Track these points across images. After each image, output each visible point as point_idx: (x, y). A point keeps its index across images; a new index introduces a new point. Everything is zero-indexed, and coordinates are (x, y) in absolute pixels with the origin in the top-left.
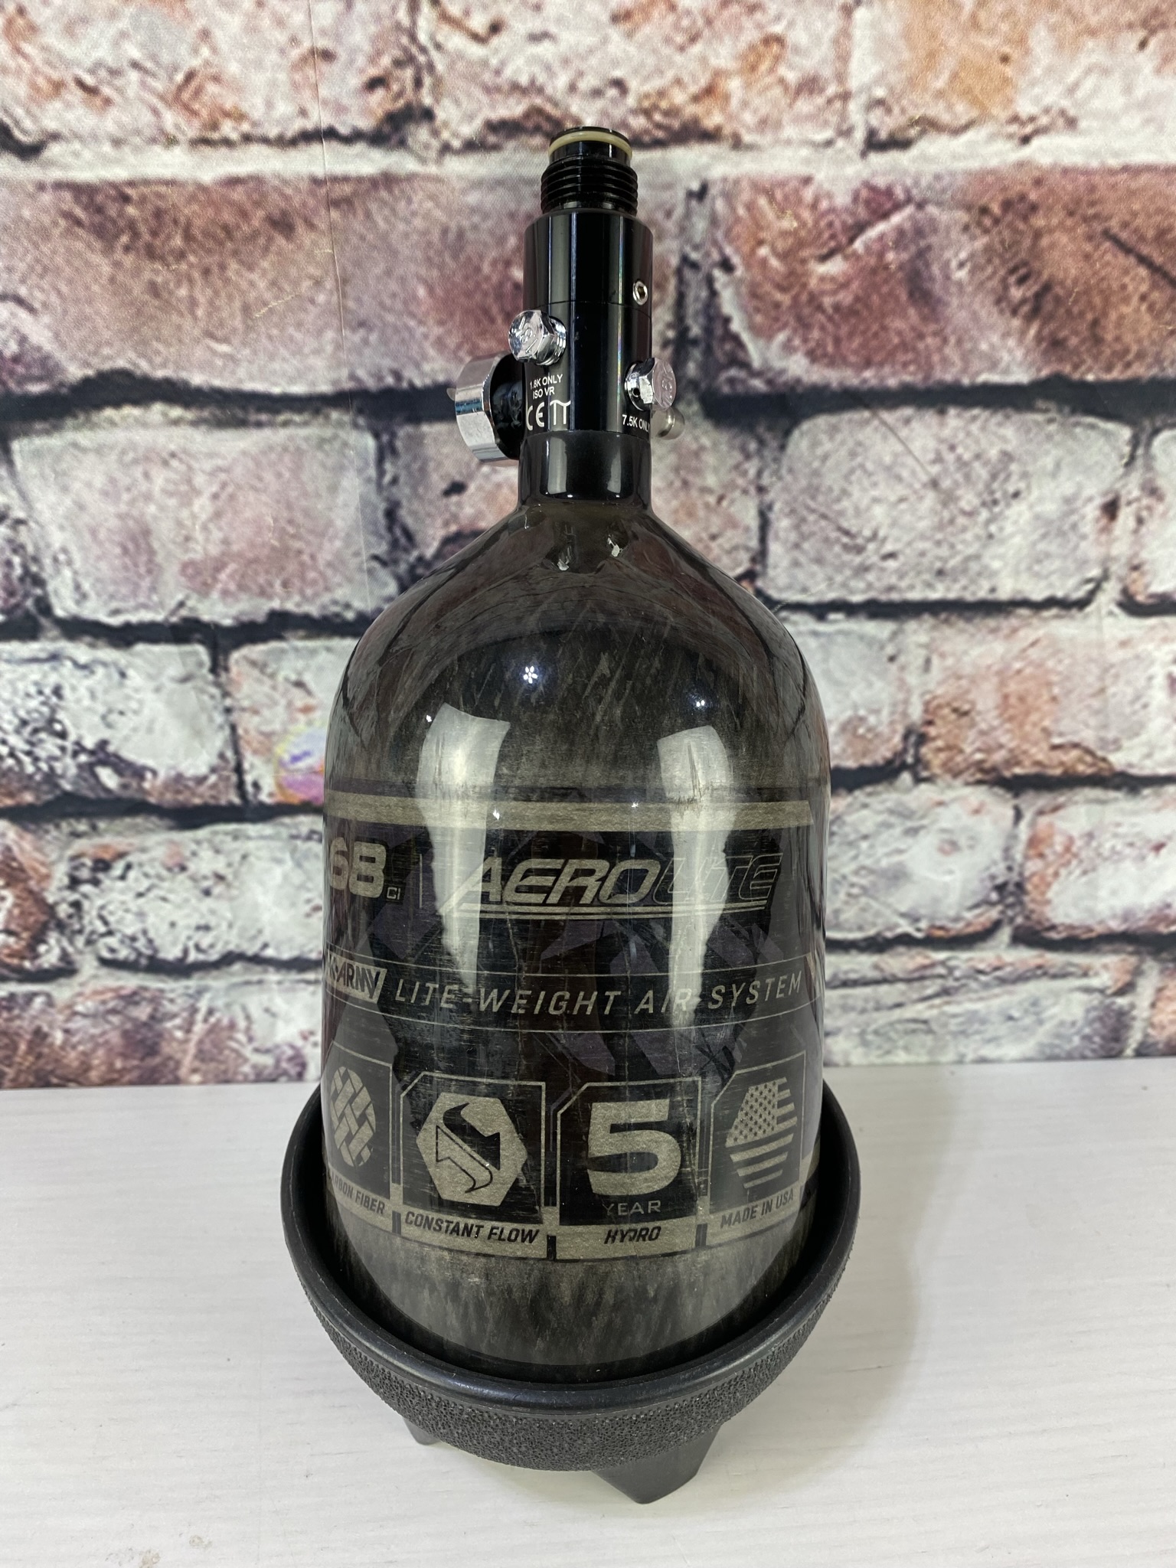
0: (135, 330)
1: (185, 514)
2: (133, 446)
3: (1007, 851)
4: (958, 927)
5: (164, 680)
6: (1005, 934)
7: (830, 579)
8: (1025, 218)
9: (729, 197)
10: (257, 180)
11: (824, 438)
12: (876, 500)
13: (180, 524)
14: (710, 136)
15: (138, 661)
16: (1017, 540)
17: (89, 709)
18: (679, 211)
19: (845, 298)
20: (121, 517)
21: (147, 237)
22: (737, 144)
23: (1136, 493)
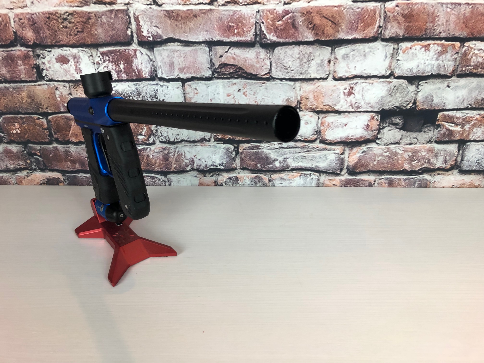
0: (173, 31)
1: (179, 60)
2: (172, 49)
3: (317, 124)
4: (309, 139)
5: (174, 88)
6: (318, 141)
7: (283, 74)
8: (310, 14)
9: (263, 12)
10: (192, 10)
11: (280, 50)
12: (289, 61)
13: (178, 61)
14: (260, 3)
15: (170, 85)
16: (314, 67)
17: (162, 94)
18: (255, 15)
19: (282, 27)
20: (170, 60)
21: (176, 18)
22: (264, 4)
23: (333, 59)
